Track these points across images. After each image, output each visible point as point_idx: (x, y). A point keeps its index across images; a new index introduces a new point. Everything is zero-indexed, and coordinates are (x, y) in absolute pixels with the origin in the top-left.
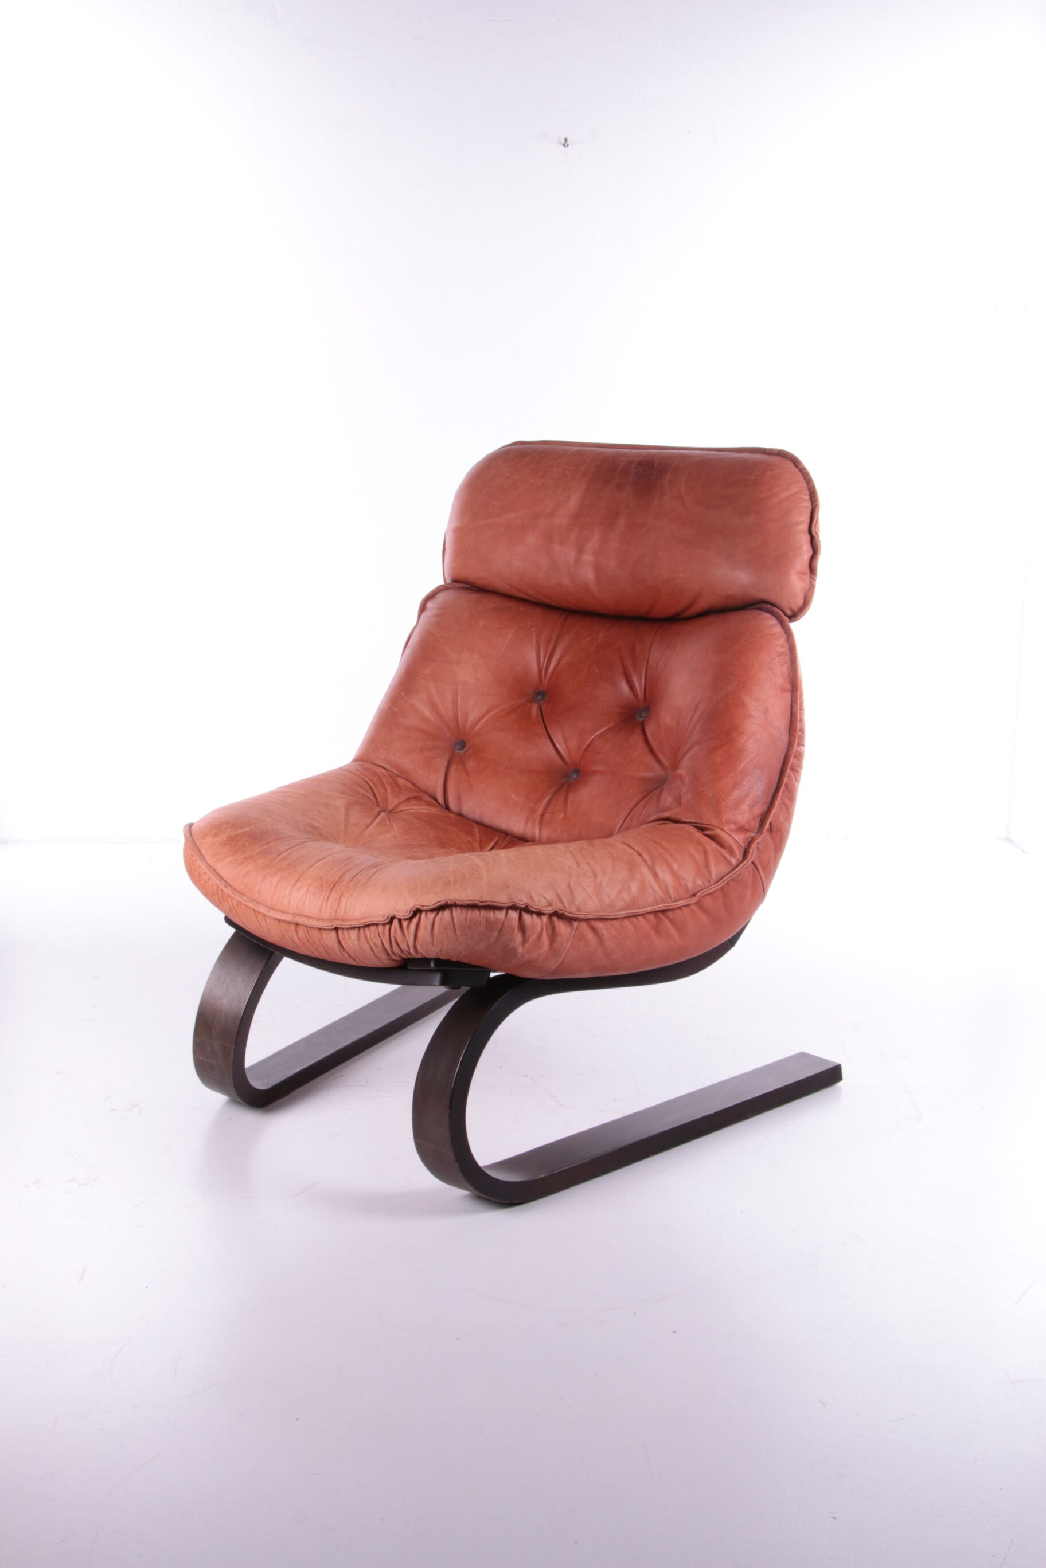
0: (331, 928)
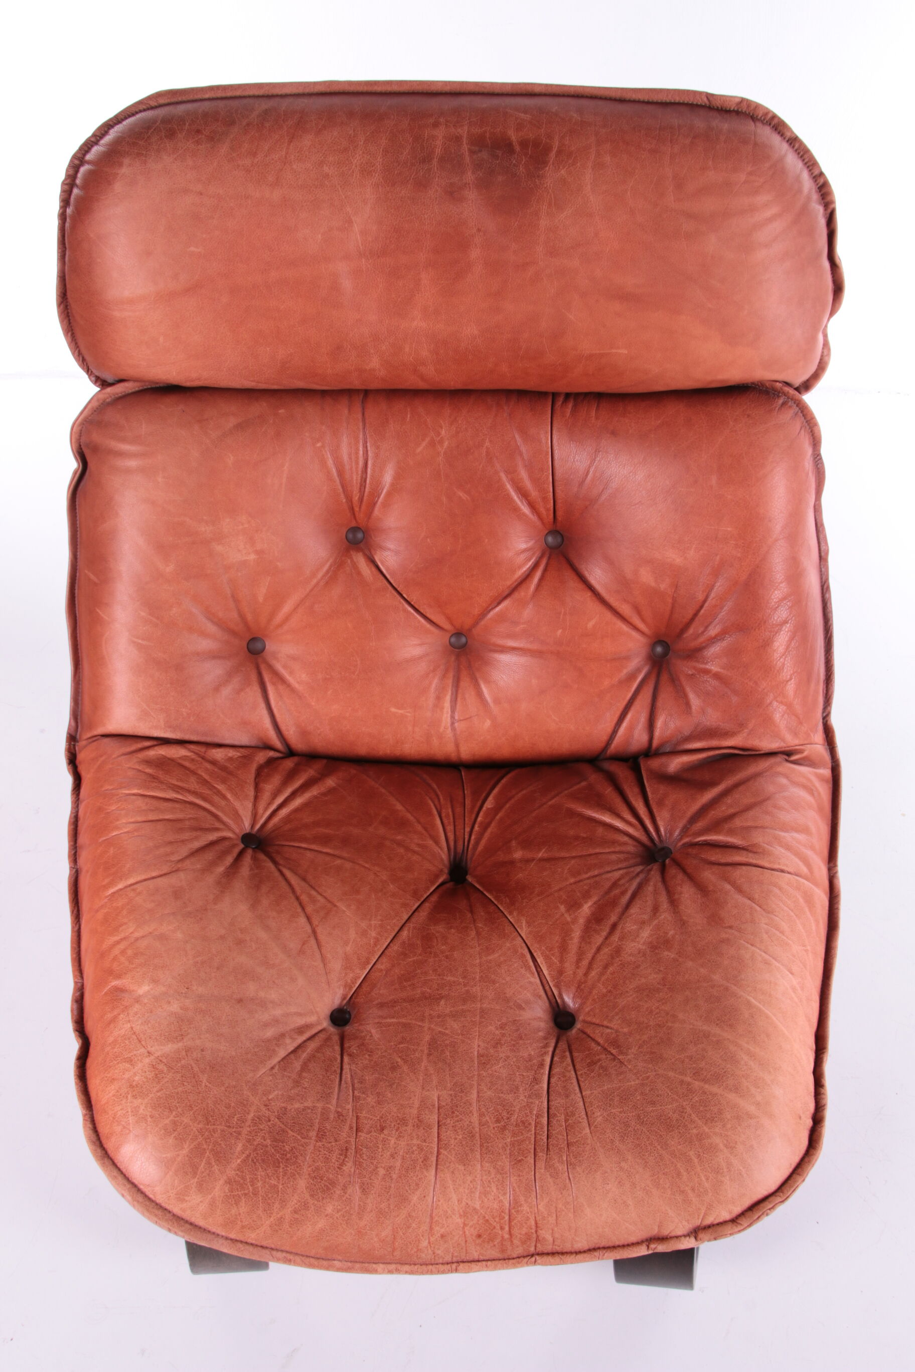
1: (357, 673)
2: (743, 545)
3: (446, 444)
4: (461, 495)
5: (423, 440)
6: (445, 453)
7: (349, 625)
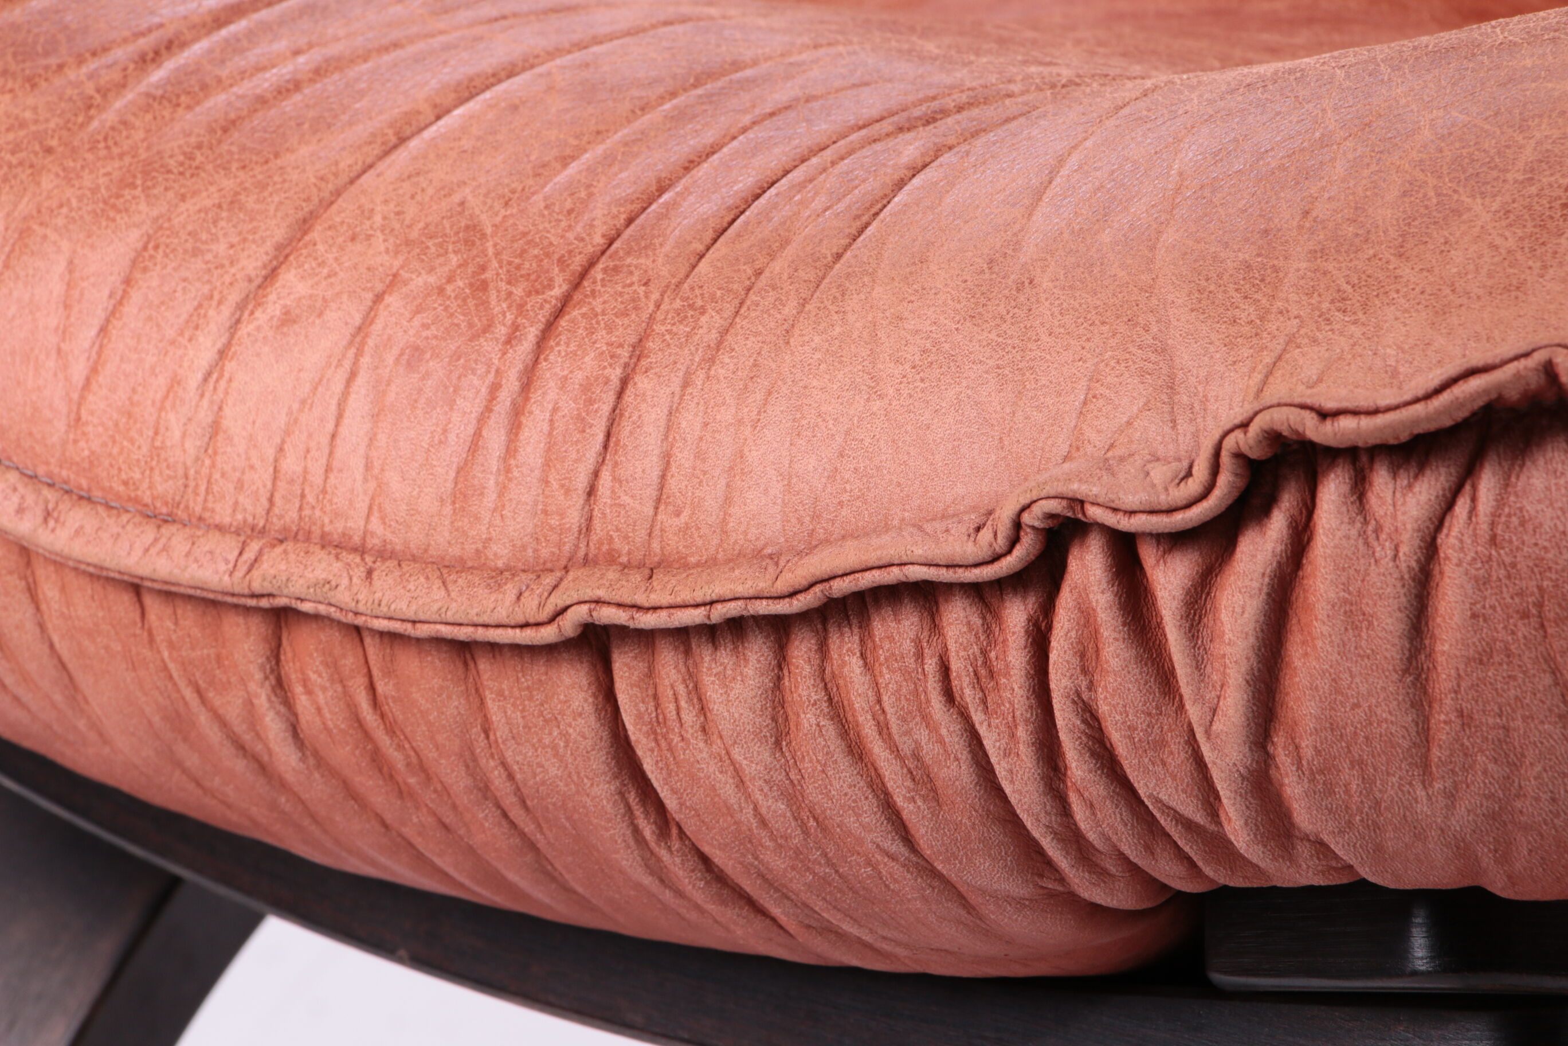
0: (548, 634)
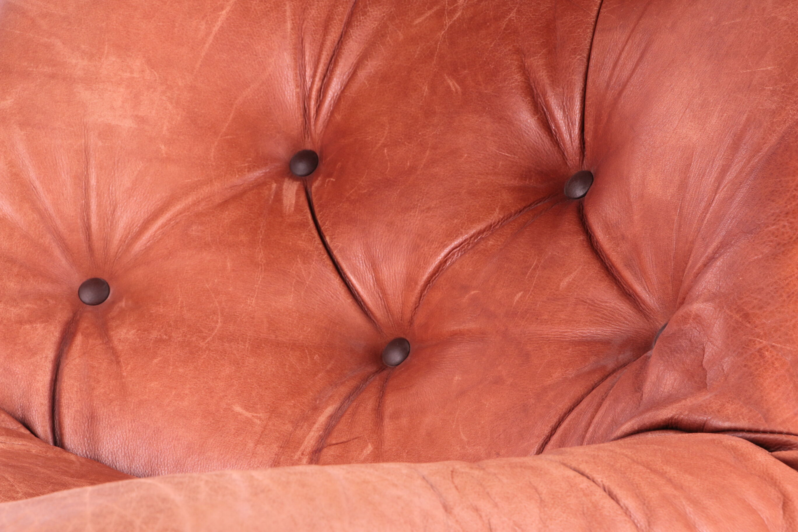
1: (209, 339)
2: (783, 90)
3: (458, 14)
4: (451, 84)
5: (429, 9)
6: (451, 27)
7: (229, 264)
